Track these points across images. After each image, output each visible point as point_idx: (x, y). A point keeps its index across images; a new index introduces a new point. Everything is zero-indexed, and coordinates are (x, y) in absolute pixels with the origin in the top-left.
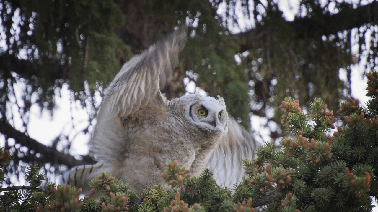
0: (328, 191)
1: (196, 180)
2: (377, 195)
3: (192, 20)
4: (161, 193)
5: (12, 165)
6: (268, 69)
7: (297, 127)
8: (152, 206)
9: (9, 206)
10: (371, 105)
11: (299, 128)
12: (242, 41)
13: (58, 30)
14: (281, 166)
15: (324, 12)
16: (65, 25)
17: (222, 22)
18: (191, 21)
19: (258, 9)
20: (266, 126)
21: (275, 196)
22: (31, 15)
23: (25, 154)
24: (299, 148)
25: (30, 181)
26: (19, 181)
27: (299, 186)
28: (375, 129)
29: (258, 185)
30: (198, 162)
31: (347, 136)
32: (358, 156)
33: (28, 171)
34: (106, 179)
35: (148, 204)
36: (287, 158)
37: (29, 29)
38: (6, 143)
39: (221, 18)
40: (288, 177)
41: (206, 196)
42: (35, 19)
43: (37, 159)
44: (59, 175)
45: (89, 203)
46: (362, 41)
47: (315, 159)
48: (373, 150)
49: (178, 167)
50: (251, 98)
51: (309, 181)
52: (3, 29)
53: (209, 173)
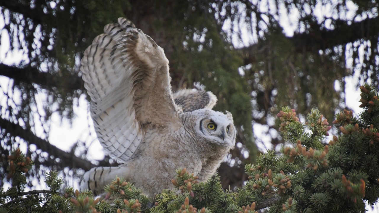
0: (325, 196)
1: (204, 186)
2: (370, 200)
3: (200, 36)
4: (171, 197)
5: (33, 169)
6: (269, 80)
7: (295, 135)
8: (163, 209)
9: (31, 209)
10: (364, 116)
11: (296, 136)
12: (245, 55)
13: (76, 44)
14: (282, 172)
15: (321, 29)
16: (83, 40)
17: (227, 37)
18: (198, 36)
19: (260, 25)
20: (268, 133)
21: (276, 199)
22: (51, 31)
23: (46, 159)
24: (298, 156)
25: (50, 185)
26: (40, 184)
27: (299, 191)
28: (368, 138)
29: (260, 189)
30: (206, 172)
31: (342, 145)
32: (353, 163)
33: (48, 176)
34: (121, 185)
35: (159, 207)
36: (286, 164)
37: (49, 44)
38: (28, 149)
39: (226, 34)
40: (289, 182)
41: (212, 200)
42: (55, 35)
43: (57, 164)
44: (77, 178)
45: (105, 206)
46: (356, 55)
47: (313, 166)
48: (367, 158)
49: (187, 175)
50: (254, 107)
51: (307, 186)
52: (26, 44)
53: (215, 179)
